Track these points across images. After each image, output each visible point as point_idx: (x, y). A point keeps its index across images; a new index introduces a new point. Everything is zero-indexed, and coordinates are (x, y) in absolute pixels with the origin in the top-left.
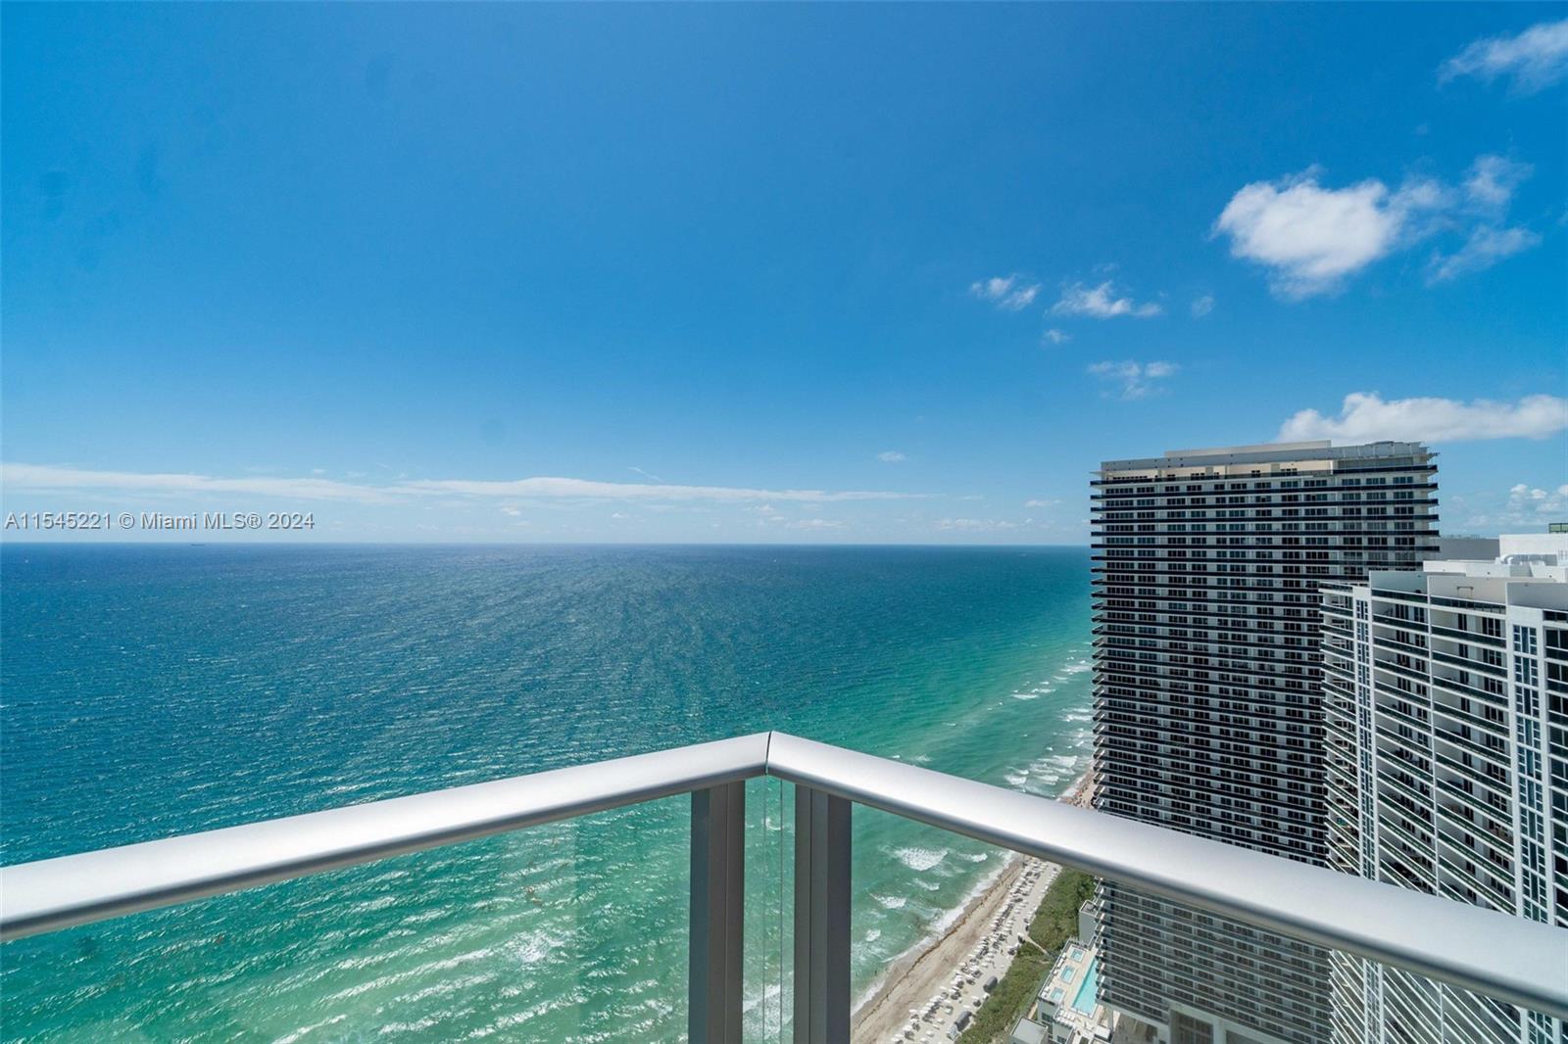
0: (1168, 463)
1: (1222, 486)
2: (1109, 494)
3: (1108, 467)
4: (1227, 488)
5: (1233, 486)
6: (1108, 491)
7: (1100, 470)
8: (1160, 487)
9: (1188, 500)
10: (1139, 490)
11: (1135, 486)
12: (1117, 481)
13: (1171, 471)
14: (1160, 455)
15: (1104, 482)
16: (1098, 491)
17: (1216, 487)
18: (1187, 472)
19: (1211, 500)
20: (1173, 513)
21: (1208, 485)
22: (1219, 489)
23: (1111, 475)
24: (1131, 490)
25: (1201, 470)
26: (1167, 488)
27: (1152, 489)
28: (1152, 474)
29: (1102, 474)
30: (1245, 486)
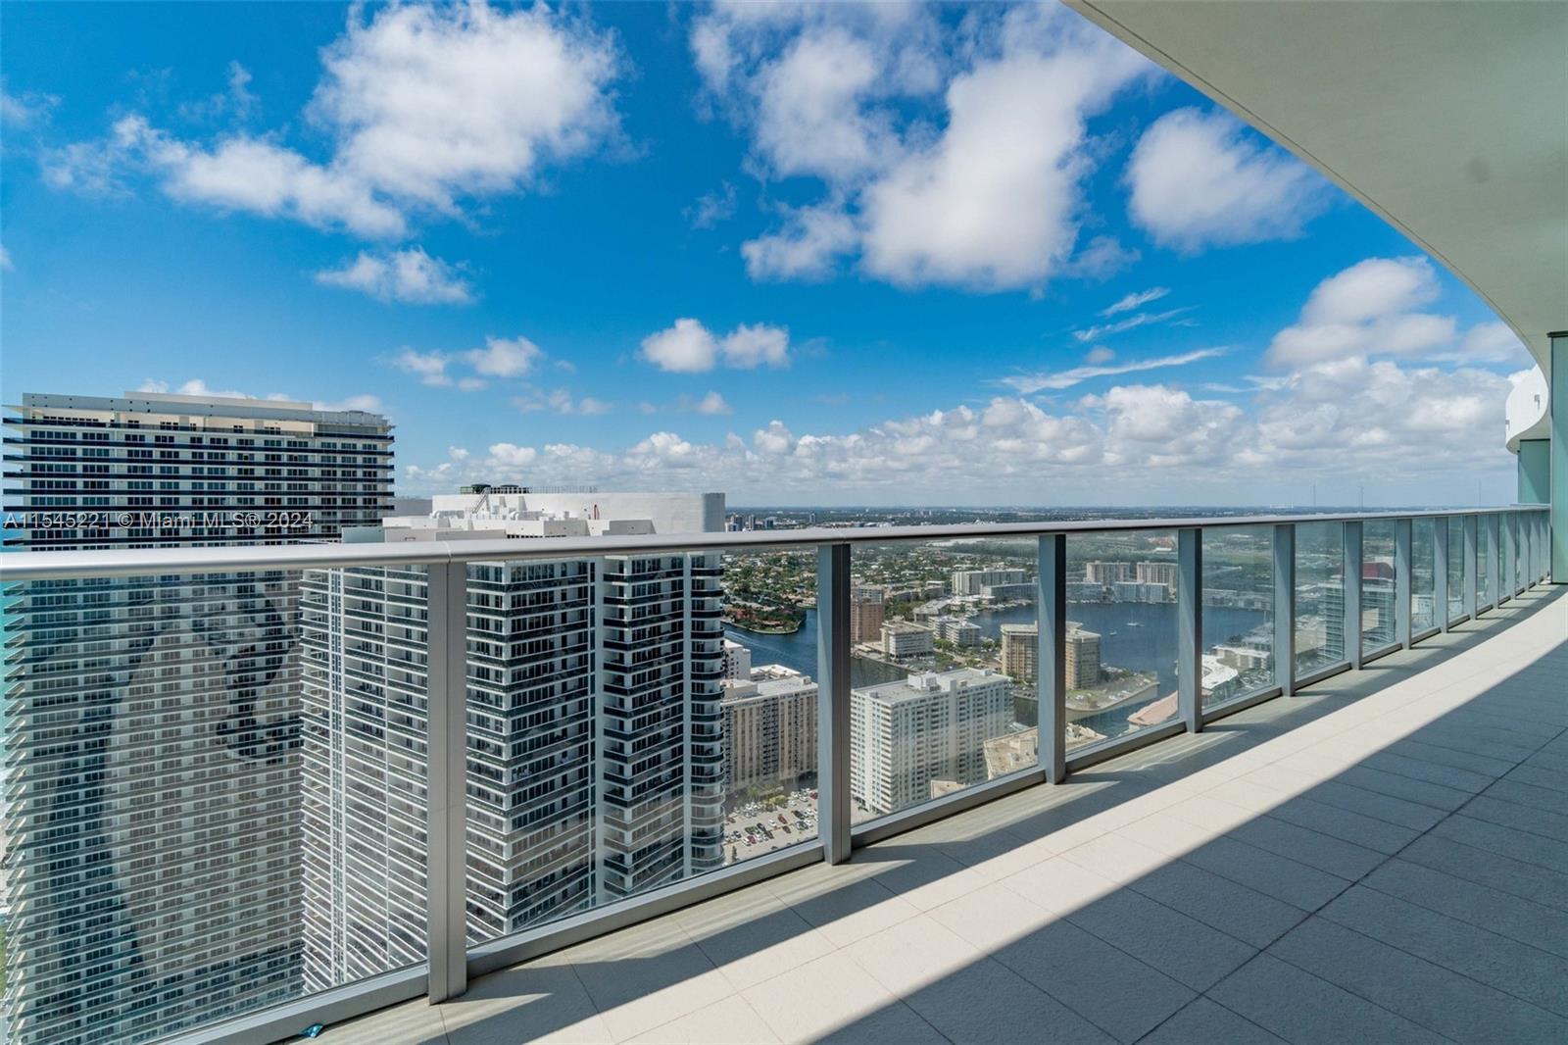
0: (130, 405)
1: (200, 440)
2: (36, 438)
3: (31, 399)
4: (206, 442)
5: (212, 440)
6: (34, 433)
7: (20, 404)
8: (118, 435)
9: (156, 453)
10: (85, 435)
11: (79, 431)
12: (47, 421)
13: (134, 417)
14: (118, 394)
15: (26, 422)
16: (18, 432)
17: (193, 440)
18: (156, 419)
19: (186, 454)
20: (135, 467)
21: (181, 437)
22: (196, 443)
23: (40, 413)
24: (74, 435)
25: (174, 419)
26: (128, 437)
27: (106, 436)
28: (106, 417)
29: (25, 410)
30: (226, 441)
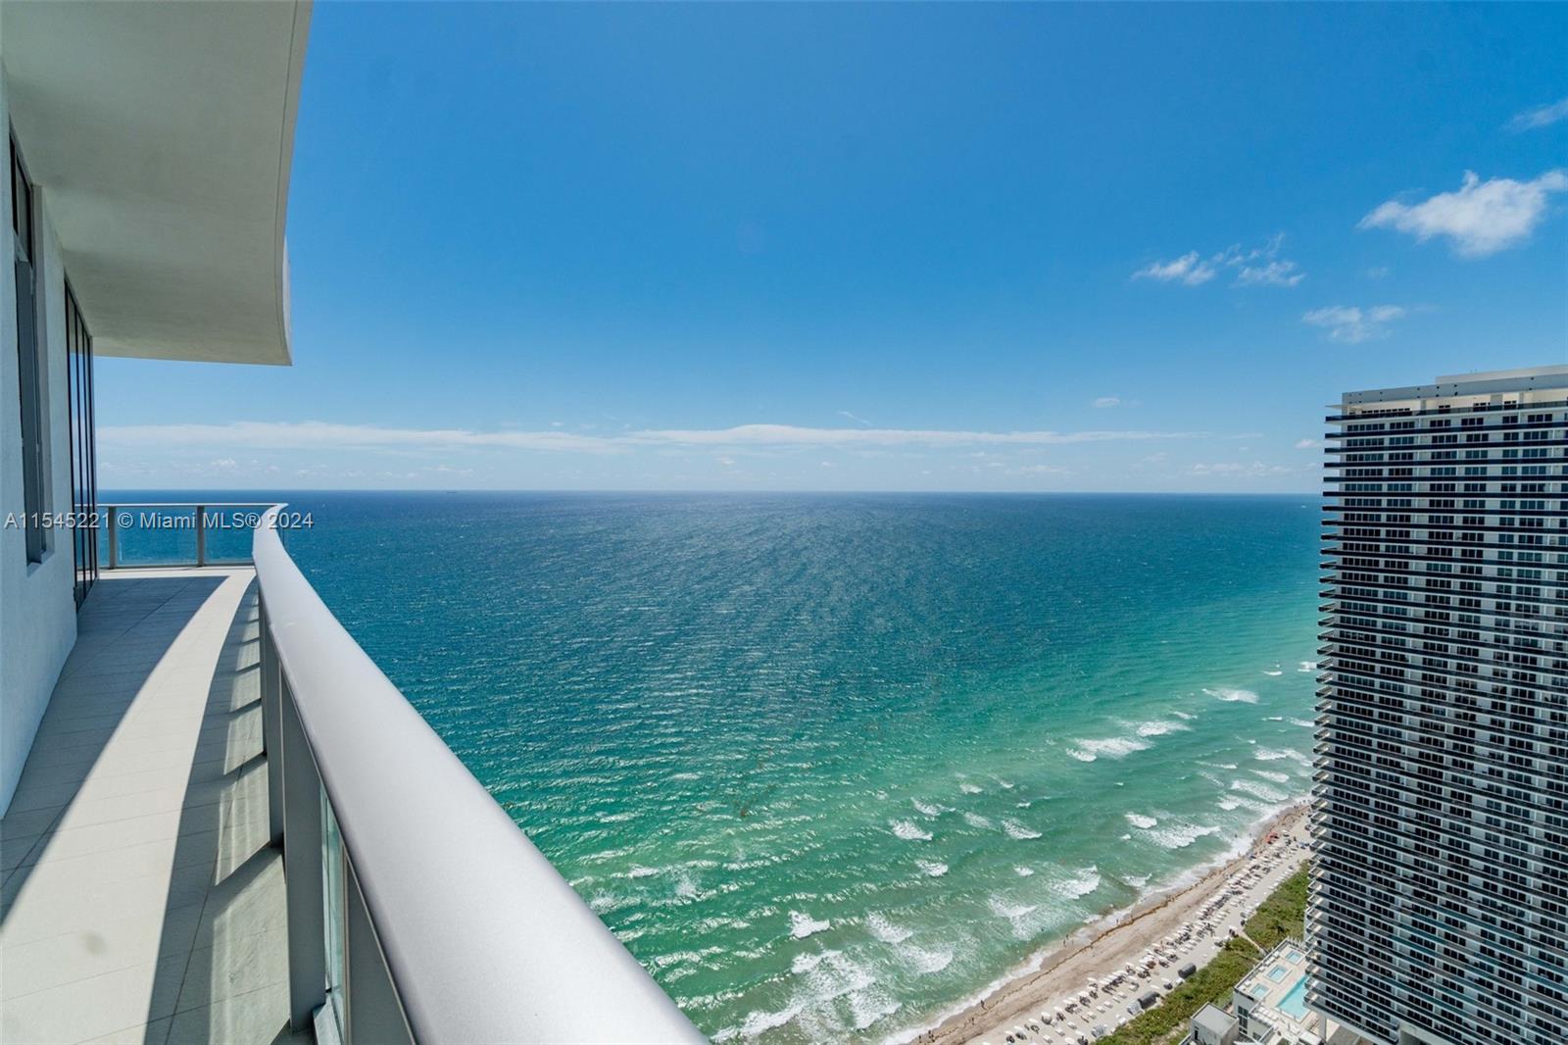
0: (1436, 391)
1: (1515, 419)
2: (1351, 431)
3: (1349, 398)
4: (1522, 420)
5: (1531, 418)
6: (1350, 428)
7: (1340, 403)
8: (1422, 422)
9: (1462, 437)
10: (1392, 425)
11: (1387, 421)
12: (1366, 415)
13: (1445, 401)
14: (1429, 381)
15: (1344, 418)
16: (1337, 428)
17: (1506, 419)
18: (1469, 401)
19: (1496, 436)
20: (1439, 453)
21: (1493, 418)
22: (1510, 422)
23: (1358, 409)
24: (1382, 426)
25: (1486, 399)
26: (1433, 423)
27: (1412, 424)
28: (1415, 405)
29: (1344, 408)
30: (1549, 417)
